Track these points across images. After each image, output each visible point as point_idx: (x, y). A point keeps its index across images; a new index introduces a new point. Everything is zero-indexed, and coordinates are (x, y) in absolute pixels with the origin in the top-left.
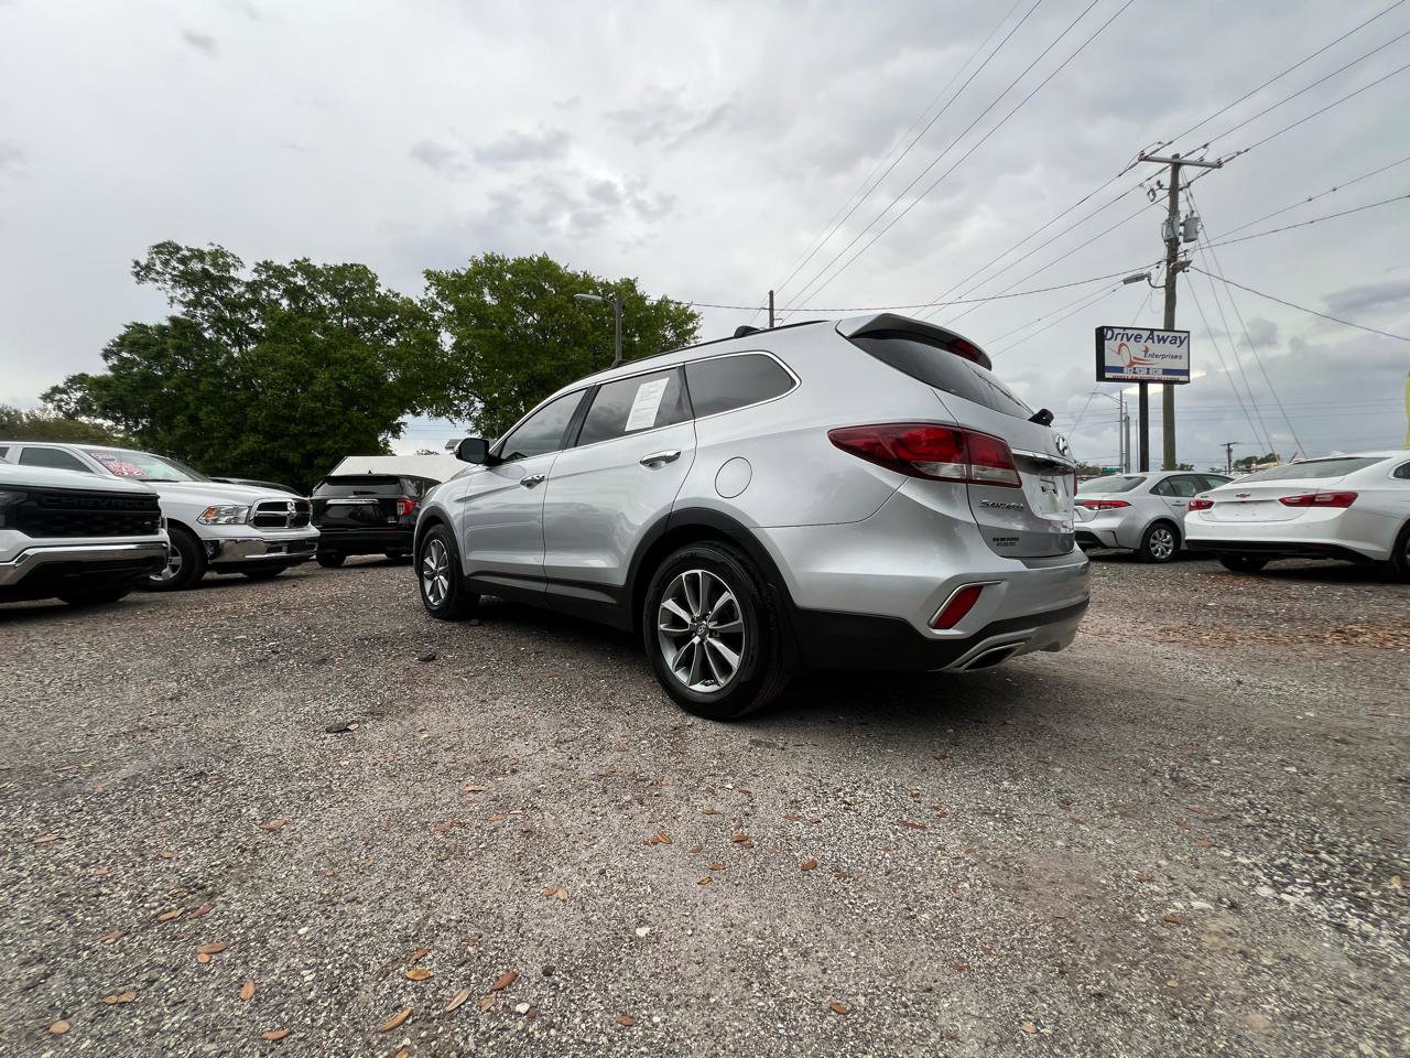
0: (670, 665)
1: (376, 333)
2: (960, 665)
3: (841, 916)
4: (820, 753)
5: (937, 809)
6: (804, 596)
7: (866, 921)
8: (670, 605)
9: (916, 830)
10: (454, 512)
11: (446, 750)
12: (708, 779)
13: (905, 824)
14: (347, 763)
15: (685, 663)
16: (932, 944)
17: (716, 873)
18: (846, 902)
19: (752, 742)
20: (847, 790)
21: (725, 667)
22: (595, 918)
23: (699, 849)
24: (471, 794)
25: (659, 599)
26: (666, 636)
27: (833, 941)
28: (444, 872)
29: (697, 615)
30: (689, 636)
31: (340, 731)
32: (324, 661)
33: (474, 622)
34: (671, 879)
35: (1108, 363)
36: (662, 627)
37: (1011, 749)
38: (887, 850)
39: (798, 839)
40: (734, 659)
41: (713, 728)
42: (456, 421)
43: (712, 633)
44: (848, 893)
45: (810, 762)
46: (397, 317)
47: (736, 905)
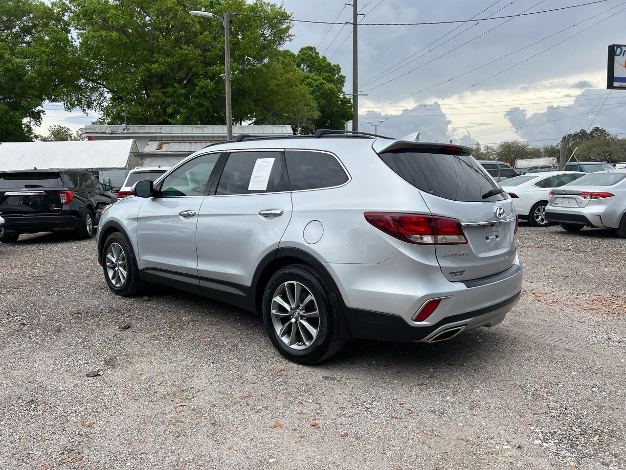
0: (278, 333)
1: (14, 30)
2: (429, 339)
3: (355, 453)
4: (359, 383)
5: (410, 410)
6: (351, 302)
7: (364, 455)
8: (278, 299)
9: (396, 420)
10: (129, 227)
11: (159, 385)
12: (299, 397)
13: (393, 417)
14: (108, 393)
15: (287, 332)
16: (389, 462)
17: (303, 439)
18: (358, 448)
19: (324, 377)
20: (369, 402)
21: (309, 336)
22: (251, 456)
23: (295, 430)
24: (180, 408)
25: (271, 296)
26: (275, 316)
27: (350, 462)
28: (180, 442)
29: (293, 306)
30: (289, 318)
31: (95, 376)
32: (59, 330)
33: (146, 298)
34: (283, 441)
35: (616, 74)
36: (273, 312)
37: (459, 380)
38: (381, 428)
39: (341, 424)
40: (314, 332)
41: (303, 370)
42: (89, 111)
43: (302, 317)
44: (359, 445)
45: (353, 388)
46: (31, 16)
47: (311, 450)
